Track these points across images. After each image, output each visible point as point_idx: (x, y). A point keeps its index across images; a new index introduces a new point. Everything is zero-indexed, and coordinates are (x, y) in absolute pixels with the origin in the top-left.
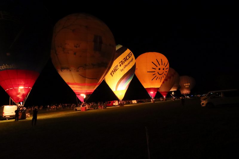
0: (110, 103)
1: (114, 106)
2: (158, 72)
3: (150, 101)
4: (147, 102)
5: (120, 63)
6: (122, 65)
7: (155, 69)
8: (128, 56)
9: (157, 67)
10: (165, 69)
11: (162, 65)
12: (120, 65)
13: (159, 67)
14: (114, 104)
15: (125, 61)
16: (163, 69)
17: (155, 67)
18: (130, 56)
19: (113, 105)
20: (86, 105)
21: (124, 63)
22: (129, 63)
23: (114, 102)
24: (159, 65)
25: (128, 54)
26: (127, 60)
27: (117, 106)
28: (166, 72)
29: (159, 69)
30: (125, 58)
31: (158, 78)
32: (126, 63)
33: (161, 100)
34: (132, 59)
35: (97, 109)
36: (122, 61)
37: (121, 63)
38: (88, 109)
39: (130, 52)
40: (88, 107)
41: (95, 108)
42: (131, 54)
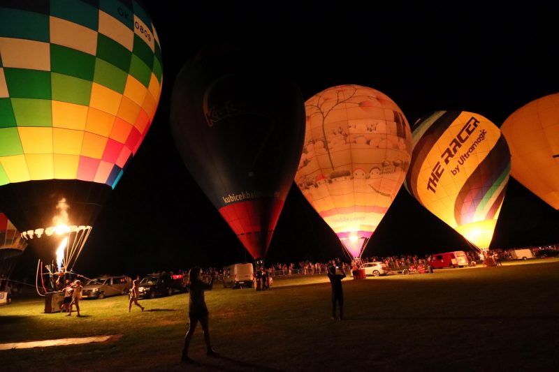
1: (455, 266)
5: (442, 156)
6: (450, 158)
8: (464, 131)
12: (447, 161)
14: (454, 262)
15: (457, 148)
18: (470, 129)
19: (451, 265)
20: (378, 263)
21: (455, 151)
22: (472, 148)
23: (454, 257)
25: (463, 127)
26: (463, 141)
27: (466, 266)
30: (455, 141)
32: (462, 151)
34: (483, 134)
35: (405, 273)
36: (448, 150)
37: (447, 155)
38: (384, 275)
39: (473, 118)
40: (383, 268)
41: (401, 273)
42: (476, 121)
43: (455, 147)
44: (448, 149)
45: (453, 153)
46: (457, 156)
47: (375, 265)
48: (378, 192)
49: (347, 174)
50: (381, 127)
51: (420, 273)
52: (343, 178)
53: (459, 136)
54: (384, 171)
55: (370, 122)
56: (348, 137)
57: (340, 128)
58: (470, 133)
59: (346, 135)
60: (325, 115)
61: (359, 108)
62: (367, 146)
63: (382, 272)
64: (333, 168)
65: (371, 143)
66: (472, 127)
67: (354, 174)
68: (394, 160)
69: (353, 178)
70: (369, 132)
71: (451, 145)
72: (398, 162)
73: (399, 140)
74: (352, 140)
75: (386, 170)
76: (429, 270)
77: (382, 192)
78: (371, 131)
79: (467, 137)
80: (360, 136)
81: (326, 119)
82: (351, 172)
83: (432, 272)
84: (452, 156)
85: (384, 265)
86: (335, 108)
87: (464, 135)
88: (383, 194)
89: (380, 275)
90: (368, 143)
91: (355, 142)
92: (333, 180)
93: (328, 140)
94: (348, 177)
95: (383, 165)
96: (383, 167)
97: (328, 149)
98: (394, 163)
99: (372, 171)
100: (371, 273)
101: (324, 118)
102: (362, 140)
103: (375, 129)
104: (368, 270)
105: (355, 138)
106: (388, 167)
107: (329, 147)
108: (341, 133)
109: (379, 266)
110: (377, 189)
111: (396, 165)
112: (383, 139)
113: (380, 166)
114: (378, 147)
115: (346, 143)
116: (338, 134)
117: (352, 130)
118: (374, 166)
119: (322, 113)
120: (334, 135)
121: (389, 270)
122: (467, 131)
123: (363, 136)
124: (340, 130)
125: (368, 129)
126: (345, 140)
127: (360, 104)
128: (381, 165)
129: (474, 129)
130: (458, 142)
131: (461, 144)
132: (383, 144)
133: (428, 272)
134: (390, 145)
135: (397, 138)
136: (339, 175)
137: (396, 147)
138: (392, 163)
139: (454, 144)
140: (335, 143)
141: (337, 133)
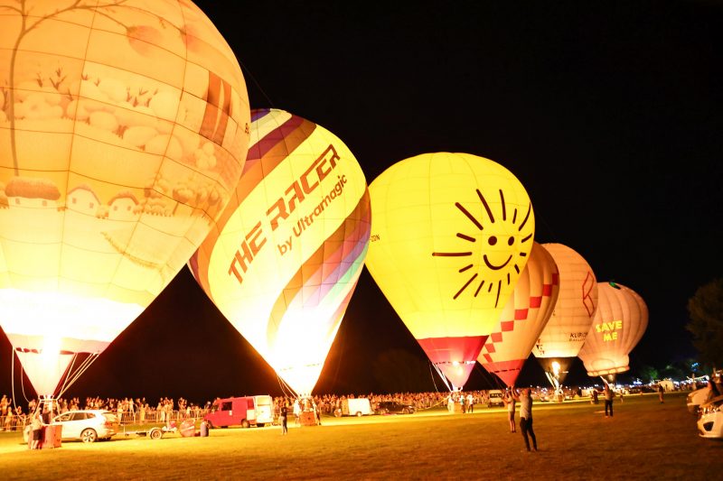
0: (228, 407)
2: (485, 257)
3: (444, 407)
4: (424, 410)
7: (473, 240)
9: (481, 228)
10: (517, 241)
11: (505, 219)
13: (490, 229)
14: (250, 415)
16: (511, 241)
17: (470, 229)
19: (243, 420)
20: (98, 412)
22: (320, 207)
23: (251, 406)
24: (493, 220)
26: (308, 191)
27: (269, 424)
28: (523, 254)
29: (493, 241)
31: (486, 286)
33: (493, 400)
34: (341, 182)
38: (108, 439)
39: (331, 147)
40: (108, 424)
41: (145, 434)
42: (335, 155)
43: (294, 198)
44: (281, 200)
45: (288, 210)
46: (294, 218)
47: (89, 416)
48: (124, 253)
49: (52, 195)
50: (166, 102)
51: (183, 436)
52: (38, 202)
53: (304, 178)
54: (148, 207)
55: (138, 83)
56: (74, 102)
57: (59, 74)
58: (322, 175)
59: (70, 97)
60: (29, 23)
61: (125, 40)
62: (116, 139)
63: (102, 432)
64: (16, 169)
65: (127, 133)
66: (328, 165)
67: (70, 197)
68: (177, 187)
69: (65, 208)
70: (129, 105)
71: (287, 192)
72: (188, 193)
73: (201, 145)
74: (82, 113)
75: (152, 205)
76: (202, 431)
77: (133, 254)
78: (136, 104)
79: (317, 184)
80: (104, 110)
81: (27, 37)
82: (62, 191)
83: (207, 435)
84: (285, 216)
85: (112, 417)
86: (60, 16)
87: (313, 178)
88: (134, 260)
89: (99, 440)
90: (121, 131)
91: (88, 121)
92: (12, 201)
93: (18, 93)
94: (51, 203)
95: (148, 192)
96: (147, 196)
97: (11, 118)
98: (175, 193)
99: (117, 203)
100: (77, 436)
101: (24, 32)
102: (106, 121)
103: (147, 104)
104: (71, 429)
105: (91, 111)
106: (156, 200)
107: (16, 114)
108: (56, 86)
109: (98, 418)
110: (122, 246)
111: (180, 200)
112: (161, 133)
113: (140, 195)
114: (143, 148)
115: (65, 115)
116: (48, 88)
117: (88, 88)
118: (124, 190)
119: (24, 16)
120: (35, 85)
121: (120, 429)
122: (319, 170)
123: (112, 112)
124: (56, 79)
125: (129, 99)
126: (65, 109)
127: (130, 30)
128: (143, 192)
129: (329, 170)
130: (300, 189)
131: (305, 195)
132: (158, 144)
133: (198, 435)
134: (175, 150)
135: (198, 139)
136: (30, 193)
137: (191, 160)
138: (170, 194)
139: (293, 192)
140: (34, 108)
141: (46, 83)
